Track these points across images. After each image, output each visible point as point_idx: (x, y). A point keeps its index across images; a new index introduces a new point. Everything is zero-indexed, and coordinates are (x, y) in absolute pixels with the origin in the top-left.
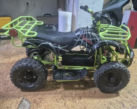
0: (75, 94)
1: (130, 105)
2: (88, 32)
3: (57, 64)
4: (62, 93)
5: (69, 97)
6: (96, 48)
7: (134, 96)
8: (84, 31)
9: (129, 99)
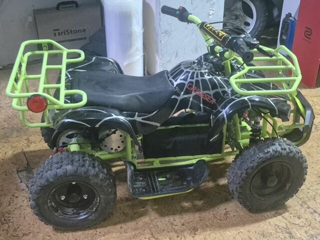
0: (180, 225)
1: (306, 232)
2: (202, 75)
3: (133, 157)
4: (151, 226)
5: (168, 232)
6: (225, 116)
7: (315, 212)
8: (193, 73)
9: (304, 220)
